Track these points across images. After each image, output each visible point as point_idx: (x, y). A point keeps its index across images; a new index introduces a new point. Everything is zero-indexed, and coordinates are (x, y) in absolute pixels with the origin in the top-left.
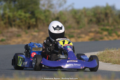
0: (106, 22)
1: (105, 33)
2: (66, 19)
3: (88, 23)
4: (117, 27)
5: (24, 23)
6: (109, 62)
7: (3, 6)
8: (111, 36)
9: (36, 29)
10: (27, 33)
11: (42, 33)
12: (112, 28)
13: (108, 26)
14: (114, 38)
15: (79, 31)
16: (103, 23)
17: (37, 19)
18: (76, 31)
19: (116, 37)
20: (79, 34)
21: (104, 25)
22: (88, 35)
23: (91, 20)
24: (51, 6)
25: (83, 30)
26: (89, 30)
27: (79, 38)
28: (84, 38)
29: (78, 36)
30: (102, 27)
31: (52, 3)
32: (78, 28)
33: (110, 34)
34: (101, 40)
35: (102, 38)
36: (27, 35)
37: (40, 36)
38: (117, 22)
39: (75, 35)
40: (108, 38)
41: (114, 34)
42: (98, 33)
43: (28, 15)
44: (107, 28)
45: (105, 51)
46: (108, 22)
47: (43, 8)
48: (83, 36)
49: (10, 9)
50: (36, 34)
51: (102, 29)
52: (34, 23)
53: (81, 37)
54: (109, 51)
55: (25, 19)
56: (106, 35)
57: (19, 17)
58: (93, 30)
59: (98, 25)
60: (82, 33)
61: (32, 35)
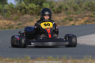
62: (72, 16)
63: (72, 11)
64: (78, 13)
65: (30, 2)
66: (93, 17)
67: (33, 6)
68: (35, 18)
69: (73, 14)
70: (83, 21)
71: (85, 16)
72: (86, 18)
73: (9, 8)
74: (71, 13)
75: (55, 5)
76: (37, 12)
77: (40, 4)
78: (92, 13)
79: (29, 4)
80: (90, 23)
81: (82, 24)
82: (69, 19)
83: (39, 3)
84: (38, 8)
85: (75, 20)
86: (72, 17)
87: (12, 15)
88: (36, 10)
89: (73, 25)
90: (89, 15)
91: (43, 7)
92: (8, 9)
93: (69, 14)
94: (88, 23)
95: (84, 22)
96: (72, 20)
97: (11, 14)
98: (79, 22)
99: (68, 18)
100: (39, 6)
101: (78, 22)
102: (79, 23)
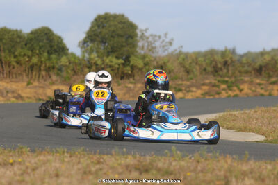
0: (225, 71)
1: (224, 86)
2: (173, 68)
3: (201, 73)
4: (239, 78)
5: (116, 71)
6: (231, 128)
7: (89, 48)
8: (231, 90)
9: (131, 80)
10: (119, 85)
11: (139, 85)
12: (233, 80)
13: (228, 77)
14: (235, 93)
15: (188, 83)
16: (221, 73)
17: (133, 67)
18: (185, 82)
19: (237, 92)
20: (189, 87)
21: (221, 76)
22: (201, 89)
23: (205, 70)
24: (152, 49)
25: (194, 81)
26: (202, 82)
27: (188, 91)
28: (195, 92)
29: (188, 89)
30: (219, 78)
31: (153, 45)
32: (188, 80)
33: (229, 88)
34: (217, 96)
35: (218, 94)
36: (120, 87)
37: (137, 89)
38: (240, 72)
39: (183, 88)
40: (227, 93)
41: (235, 88)
42: (214, 86)
43: (121, 61)
44: (226, 79)
45: (225, 113)
46: (228, 71)
47: (142, 52)
48: (194, 89)
49: (97, 52)
50: (131, 85)
51: (219, 81)
52: (130, 72)
53: (192, 91)
54: (231, 113)
55: (117, 66)
56: (224, 89)
57: (110, 64)
58: (207, 81)
59: (214, 76)
60: (192, 86)
61: (127, 87)
62: (180, 82)
63: (182, 74)
64: (191, 79)
65: (108, 56)
66: (218, 86)
67: (111, 62)
68: (116, 84)
69: (183, 80)
70: (199, 93)
71: (204, 84)
72: (206, 88)
73: (70, 63)
74: (179, 78)
75: (151, 60)
76: (120, 73)
77: (124, 60)
78: (215, 80)
79: (105, 58)
80: (211, 97)
81: (197, 98)
82: (175, 88)
83: (124, 57)
84: (121, 66)
85: (185, 90)
86: (181, 85)
87: (75, 77)
88: (118, 69)
89: (181, 98)
90: (211, 83)
91: (131, 64)
92: (67, 64)
93: (176, 79)
94: (207, 97)
95: (202, 94)
96: (180, 90)
97: (74, 75)
98: (193, 94)
99: (174, 86)
100: (123, 62)
101: (190, 94)
102: (192, 96)
